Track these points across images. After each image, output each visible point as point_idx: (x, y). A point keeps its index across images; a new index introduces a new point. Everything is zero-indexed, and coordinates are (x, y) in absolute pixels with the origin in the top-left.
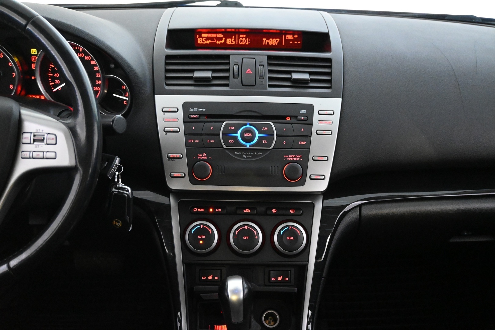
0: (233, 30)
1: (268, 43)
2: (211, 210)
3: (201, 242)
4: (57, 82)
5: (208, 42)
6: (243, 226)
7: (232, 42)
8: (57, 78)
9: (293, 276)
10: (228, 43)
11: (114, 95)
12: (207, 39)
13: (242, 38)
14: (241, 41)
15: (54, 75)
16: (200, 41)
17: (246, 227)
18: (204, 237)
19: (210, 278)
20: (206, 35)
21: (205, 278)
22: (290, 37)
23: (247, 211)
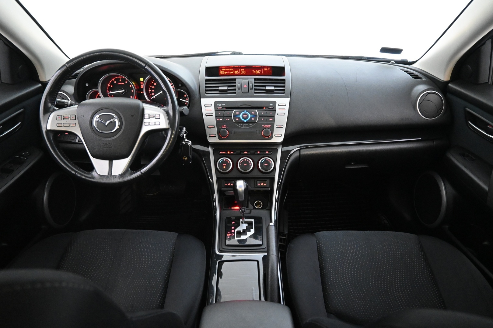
0: (238, 67)
1: (255, 73)
2: (229, 152)
3: (224, 167)
4: (153, 94)
5: (225, 73)
6: (244, 159)
7: (237, 73)
8: (153, 92)
9: (268, 183)
10: (235, 73)
11: (181, 100)
12: (225, 71)
13: (242, 70)
14: (242, 72)
15: (151, 90)
16: (221, 72)
17: (245, 160)
18: (226, 165)
19: (229, 184)
20: (224, 70)
21: (226, 185)
22: (266, 69)
23: (246, 152)
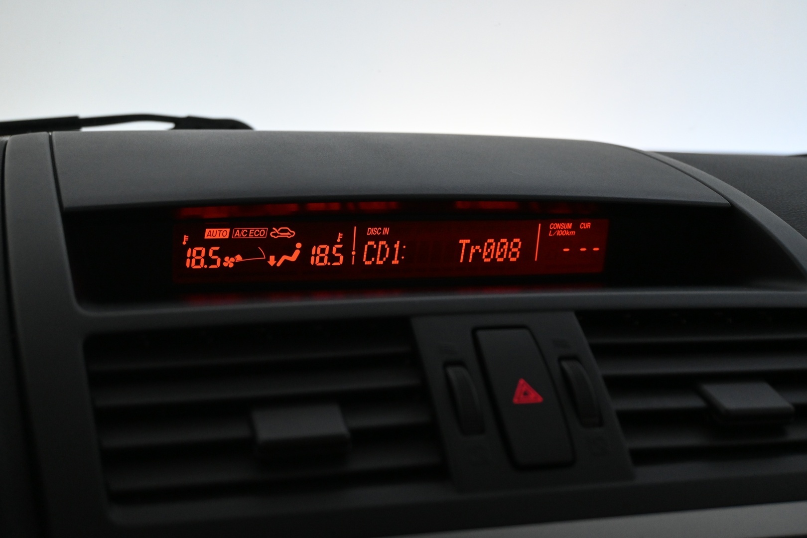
1: (478, 255)
5: (229, 262)
7: (332, 258)
12: (227, 247)
13: (377, 239)
14: (372, 252)
16: (195, 259)
20: (222, 233)
22: (562, 229)
